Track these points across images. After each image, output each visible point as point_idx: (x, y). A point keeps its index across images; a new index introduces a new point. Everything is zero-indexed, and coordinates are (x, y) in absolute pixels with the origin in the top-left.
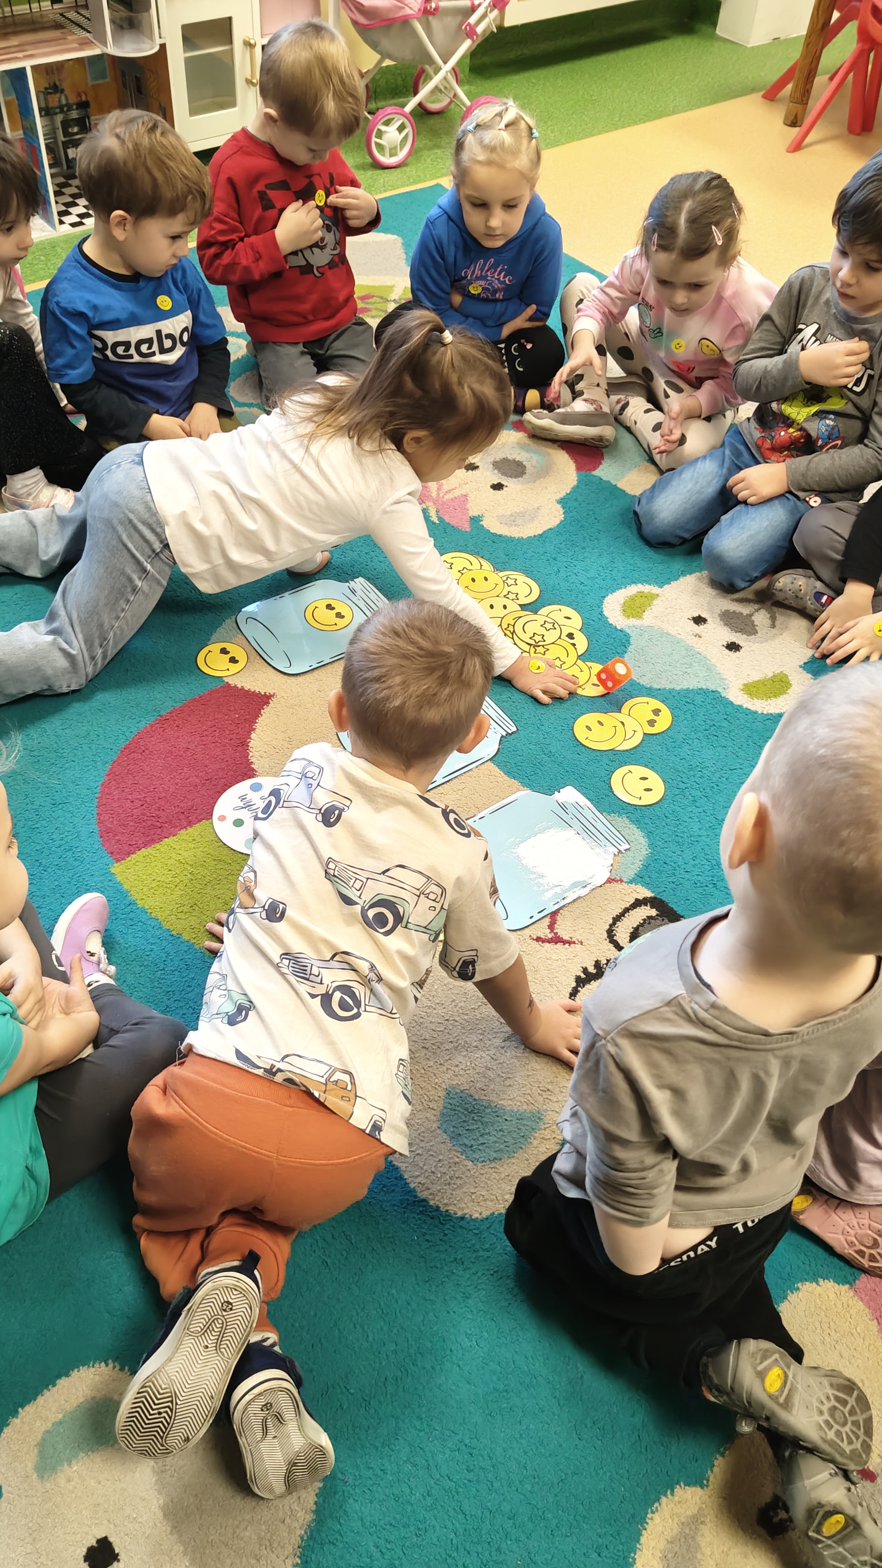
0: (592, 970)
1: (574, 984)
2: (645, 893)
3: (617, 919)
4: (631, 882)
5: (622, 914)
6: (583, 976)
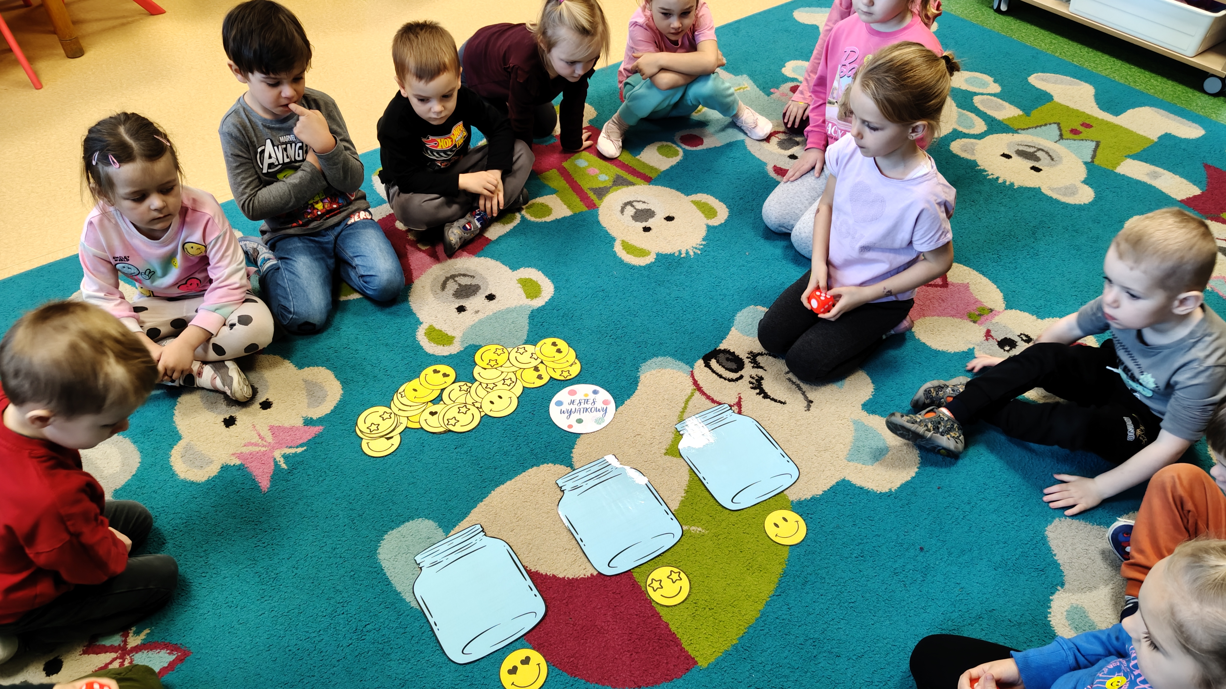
0: (758, 391)
1: (769, 400)
2: (700, 363)
3: (721, 376)
4: (693, 368)
5: (717, 374)
6: (762, 395)
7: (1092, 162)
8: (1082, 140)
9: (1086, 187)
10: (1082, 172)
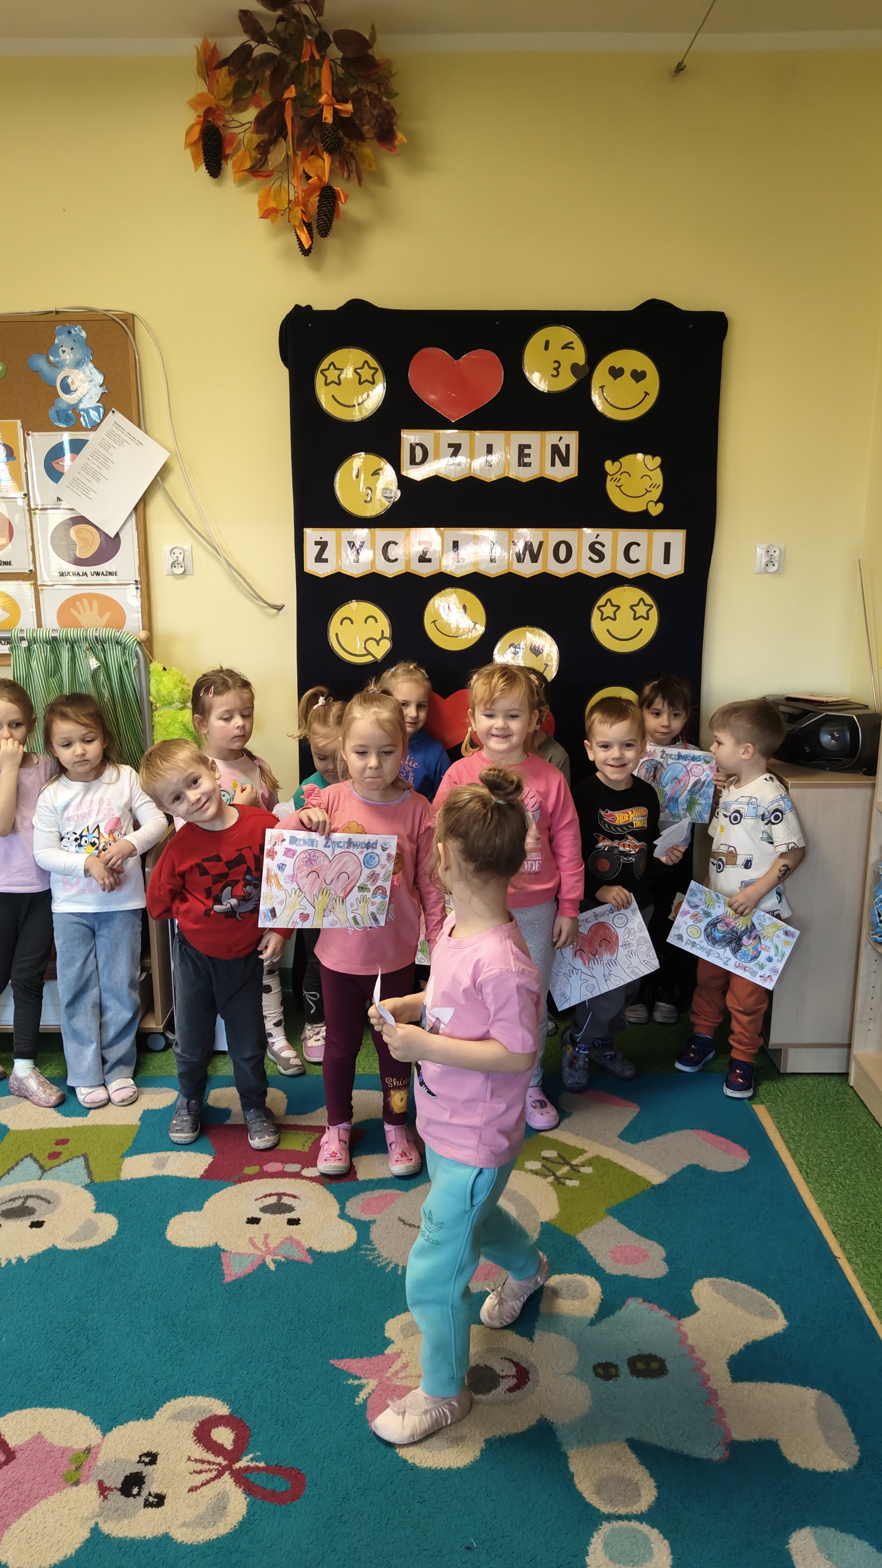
7: (92, 1181)
8: (67, 1161)
9: (102, 1215)
10: (88, 1200)
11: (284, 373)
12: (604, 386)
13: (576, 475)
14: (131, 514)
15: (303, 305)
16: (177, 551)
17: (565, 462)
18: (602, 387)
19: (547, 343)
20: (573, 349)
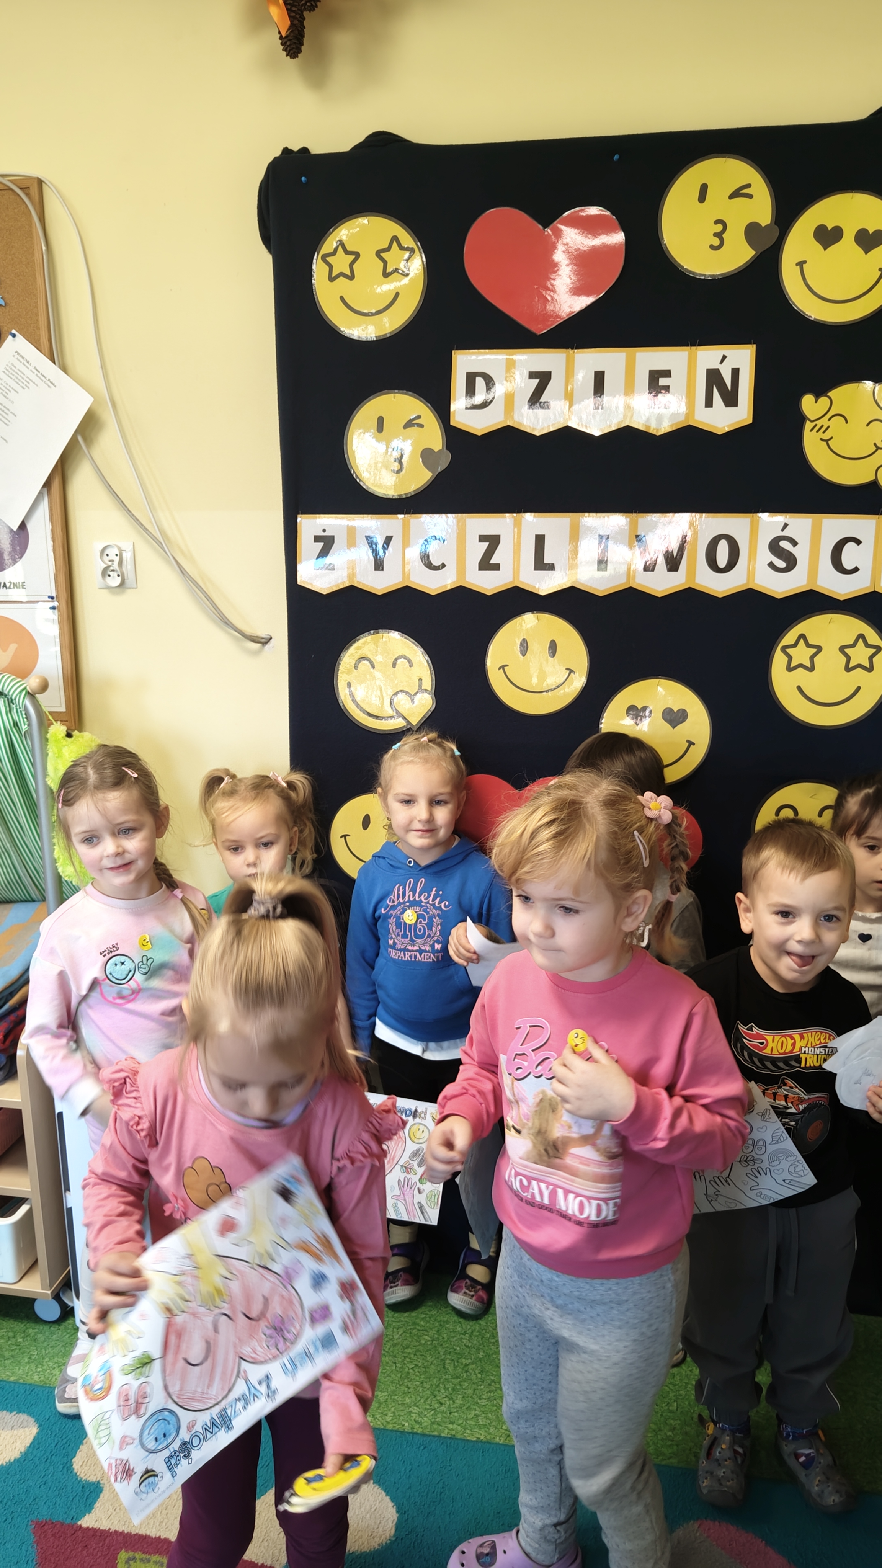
11: (264, 261)
12: (805, 262)
13: (751, 422)
14: (40, 493)
15: (296, 149)
16: (113, 552)
17: (731, 399)
18: (801, 264)
19: (704, 189)
20: (750, 196)
